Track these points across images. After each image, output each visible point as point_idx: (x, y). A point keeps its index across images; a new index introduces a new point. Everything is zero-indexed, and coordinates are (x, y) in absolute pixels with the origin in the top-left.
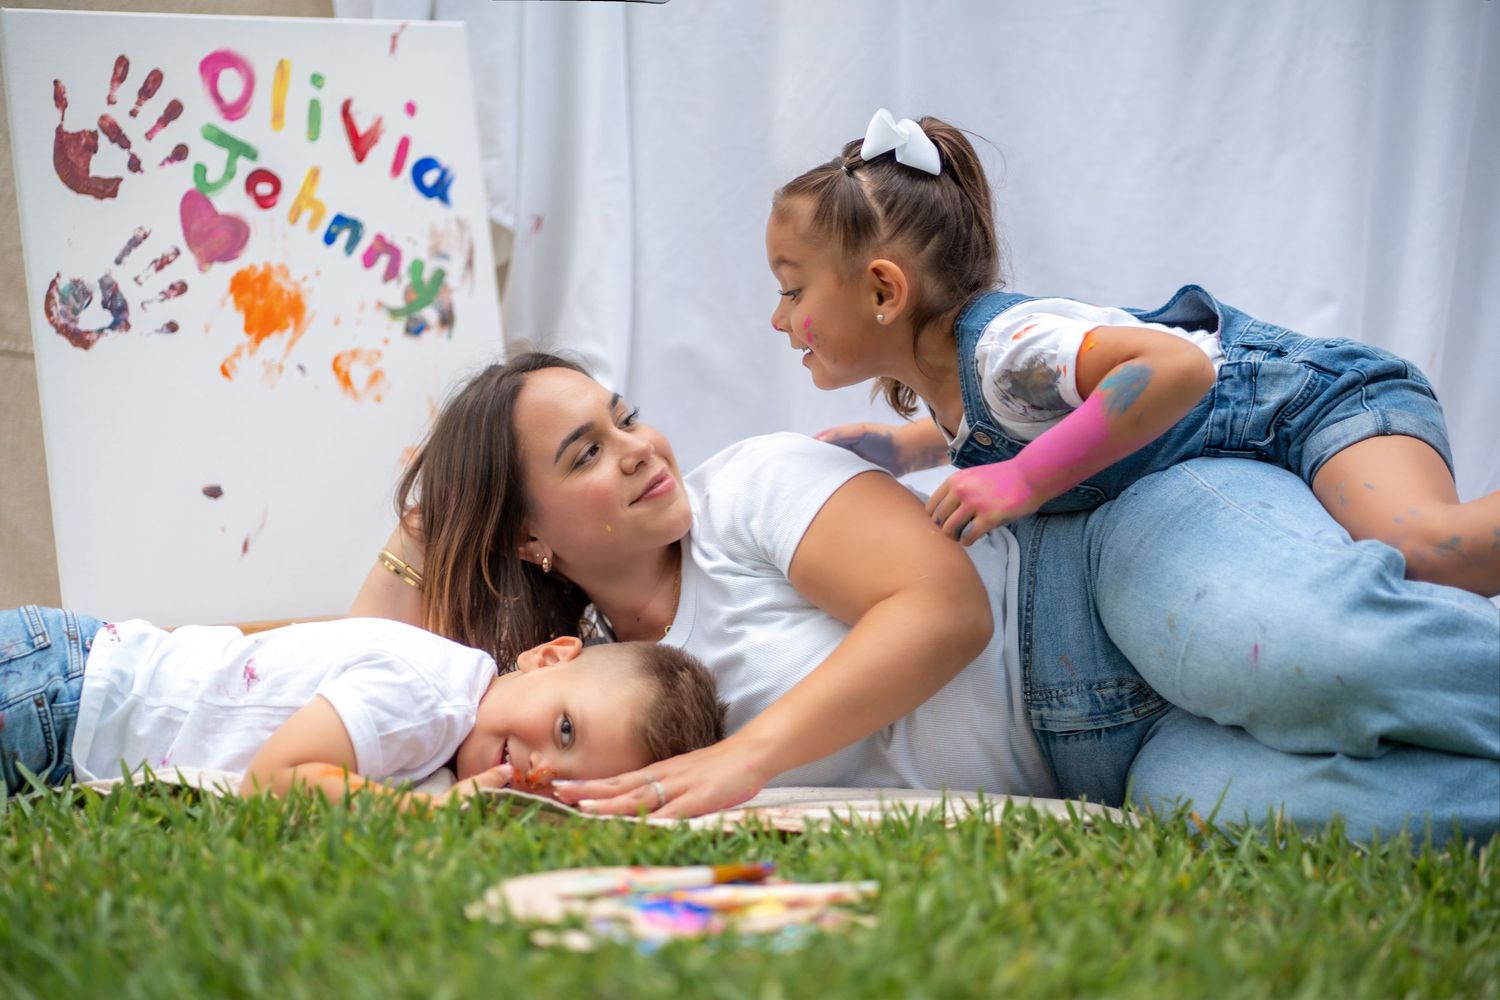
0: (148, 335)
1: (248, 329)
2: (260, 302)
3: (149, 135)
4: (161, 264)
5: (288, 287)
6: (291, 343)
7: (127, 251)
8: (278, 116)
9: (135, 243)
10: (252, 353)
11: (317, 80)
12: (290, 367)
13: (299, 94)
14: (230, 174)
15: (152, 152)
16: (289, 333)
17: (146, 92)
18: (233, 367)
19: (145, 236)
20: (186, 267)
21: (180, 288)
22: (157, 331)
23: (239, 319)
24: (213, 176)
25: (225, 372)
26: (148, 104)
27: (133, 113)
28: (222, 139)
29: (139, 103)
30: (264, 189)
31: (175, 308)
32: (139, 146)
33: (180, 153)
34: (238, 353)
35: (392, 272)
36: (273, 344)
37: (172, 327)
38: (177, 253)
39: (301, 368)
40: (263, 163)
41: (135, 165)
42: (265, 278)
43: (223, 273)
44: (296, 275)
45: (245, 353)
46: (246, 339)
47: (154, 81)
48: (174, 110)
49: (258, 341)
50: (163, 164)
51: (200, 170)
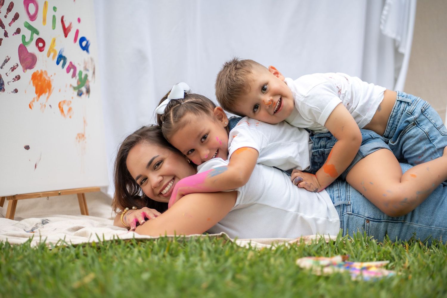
0: (10, 93)
1: (36, 92)
2: (40, 83)
3: (10, 25)
4: (13, 69)
5: (47, 78)
6: (48, 98)
7: (4, 64)
8: (44, 20)
9: (6, 61)
10: (37, 100)
11: (55, 9)
12: (48, 106)
13: (50, 13)
14: (32, 39)
15: (11, 30)
16: (47, 94)
17: (9, 10)
18: (33, 105)
19: (9, 59)
20: (19, 70)
21: (18, 78)
22: (12, 92)
23: (34, 89)
24: (27, 40)
25: (30, 107)
26: (10, 13)
27: (6, 17)
28: (30, 27)
29: (7, 13)
30: (41, 45)
31: (16, 85)
32: (7, 28)
33: (18, 31)
34: (34, 101)
35: (74, 75)
36: (43, 97)
37: (16, 91)
38: (17, 65)
39: (50, 106)
40: (41, 36)
41: (6, 35)
42: (41, 75)
43: (30, 73)
44: (49, 75)
45: (36, 100)
46: (35, 96)
47: (11, 6)
48: (17, 17)
49: (39, 96)
50: (13, 35)
51: (24, 37)
